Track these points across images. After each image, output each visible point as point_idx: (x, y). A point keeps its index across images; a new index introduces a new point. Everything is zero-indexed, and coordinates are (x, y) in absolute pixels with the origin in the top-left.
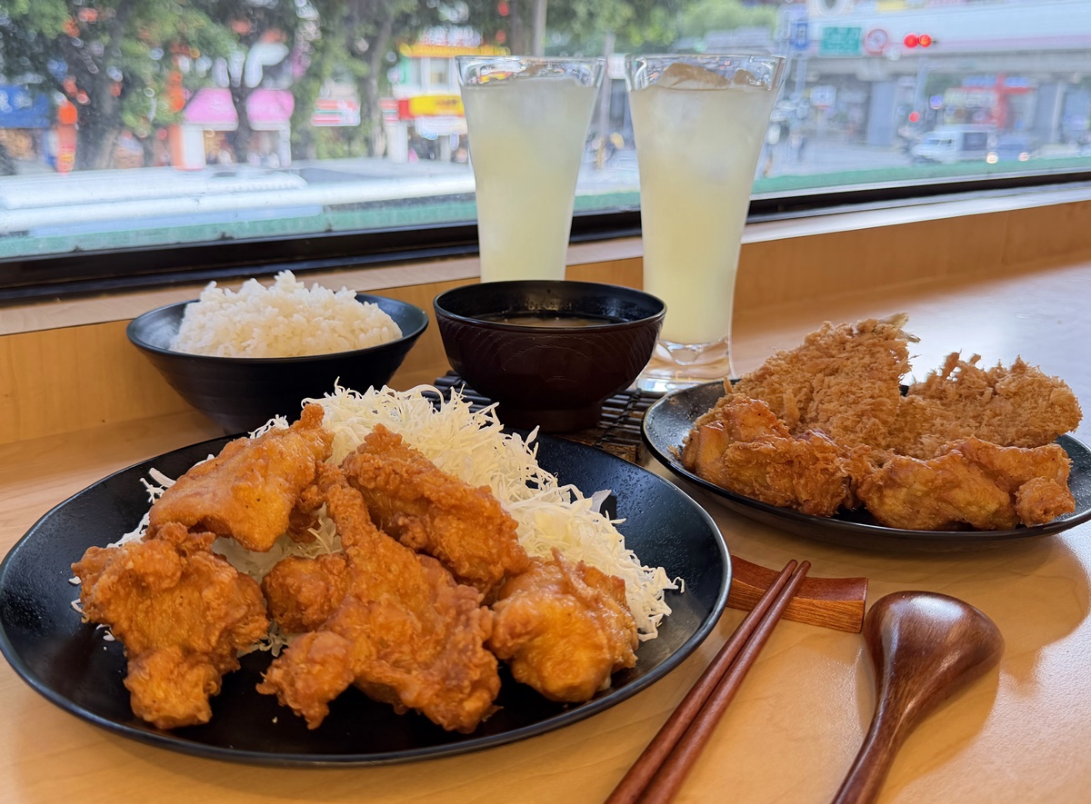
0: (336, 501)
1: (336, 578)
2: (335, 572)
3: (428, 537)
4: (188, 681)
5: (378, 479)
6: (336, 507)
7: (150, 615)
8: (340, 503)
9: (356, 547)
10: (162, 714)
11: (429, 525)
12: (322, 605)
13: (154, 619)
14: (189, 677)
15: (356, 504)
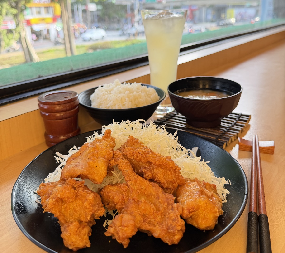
0: (122, 165)
1: (125, 192)
2: (125, 190)
3: (153, 175)
4: (82, 234)
5: (134, 156)
6: (122, 167)
7: (66, 210)
8: (123, 165)
9: (131, 181)
10: (75, 246)
11: (152, 171)
12: (122, 202)
13: (68, 211)
14: (82, 232)
15: (128, 166)
